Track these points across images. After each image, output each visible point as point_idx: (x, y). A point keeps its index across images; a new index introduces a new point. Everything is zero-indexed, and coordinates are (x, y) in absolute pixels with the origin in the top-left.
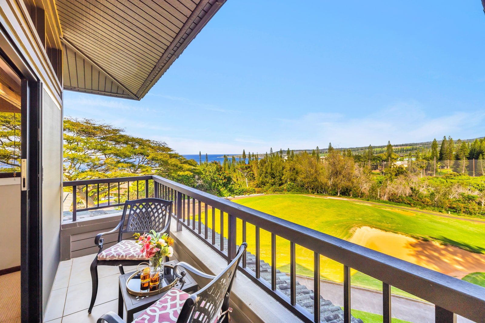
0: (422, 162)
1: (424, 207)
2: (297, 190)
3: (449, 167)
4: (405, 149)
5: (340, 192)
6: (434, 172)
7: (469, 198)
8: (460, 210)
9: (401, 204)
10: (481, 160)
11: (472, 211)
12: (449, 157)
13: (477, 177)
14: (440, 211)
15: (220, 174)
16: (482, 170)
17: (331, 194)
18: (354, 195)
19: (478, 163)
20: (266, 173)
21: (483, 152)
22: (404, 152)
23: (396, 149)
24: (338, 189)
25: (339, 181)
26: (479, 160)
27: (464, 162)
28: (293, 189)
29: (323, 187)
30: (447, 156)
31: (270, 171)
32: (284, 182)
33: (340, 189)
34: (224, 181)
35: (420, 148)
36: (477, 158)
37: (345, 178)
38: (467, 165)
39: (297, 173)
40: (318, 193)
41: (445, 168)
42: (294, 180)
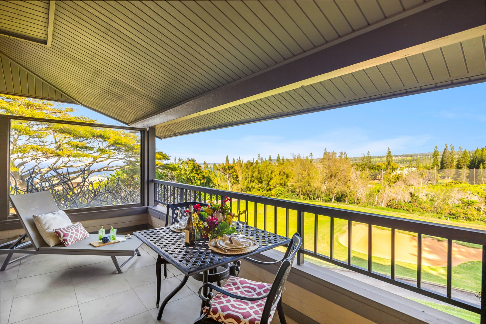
0: (422, 171)
1: (423, 213)
2: (287, 196)
3: (449, 178)
4: (405, 160)
5: (334, 198)
6: (435, 181)
7: (468, 203)
8: (460, 216)
9: (399, 210)
10: (482, 169)
11: (471, 217)
12: (450, 167)
13: (477, 185)
14: (439, 218)
15: (198, 173)
16: (482, 180)
17: (325, 200)
18: (350, 201)
19: (478, 172)
20: (253, 176)
21: (484, 161)
22: (405, 162)
23: (396, 159)
24: (332, 194)
25: (334, 185)
26: (479, 170)
27: (465, 171)
28: (282, 194)
29: (316, 193)
30: (448, 166)
31: (257, 175)
32: (272, 187)
33: (335, 195)
34: (202, 181)
35: (421, 159)
36: (478, 167)
37: (340, 182)
38: (468, 175)
39: (287, 176)
40: (310, 199)
41: (446, 178)
42: (284, 185)
